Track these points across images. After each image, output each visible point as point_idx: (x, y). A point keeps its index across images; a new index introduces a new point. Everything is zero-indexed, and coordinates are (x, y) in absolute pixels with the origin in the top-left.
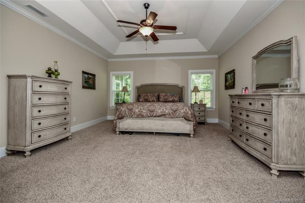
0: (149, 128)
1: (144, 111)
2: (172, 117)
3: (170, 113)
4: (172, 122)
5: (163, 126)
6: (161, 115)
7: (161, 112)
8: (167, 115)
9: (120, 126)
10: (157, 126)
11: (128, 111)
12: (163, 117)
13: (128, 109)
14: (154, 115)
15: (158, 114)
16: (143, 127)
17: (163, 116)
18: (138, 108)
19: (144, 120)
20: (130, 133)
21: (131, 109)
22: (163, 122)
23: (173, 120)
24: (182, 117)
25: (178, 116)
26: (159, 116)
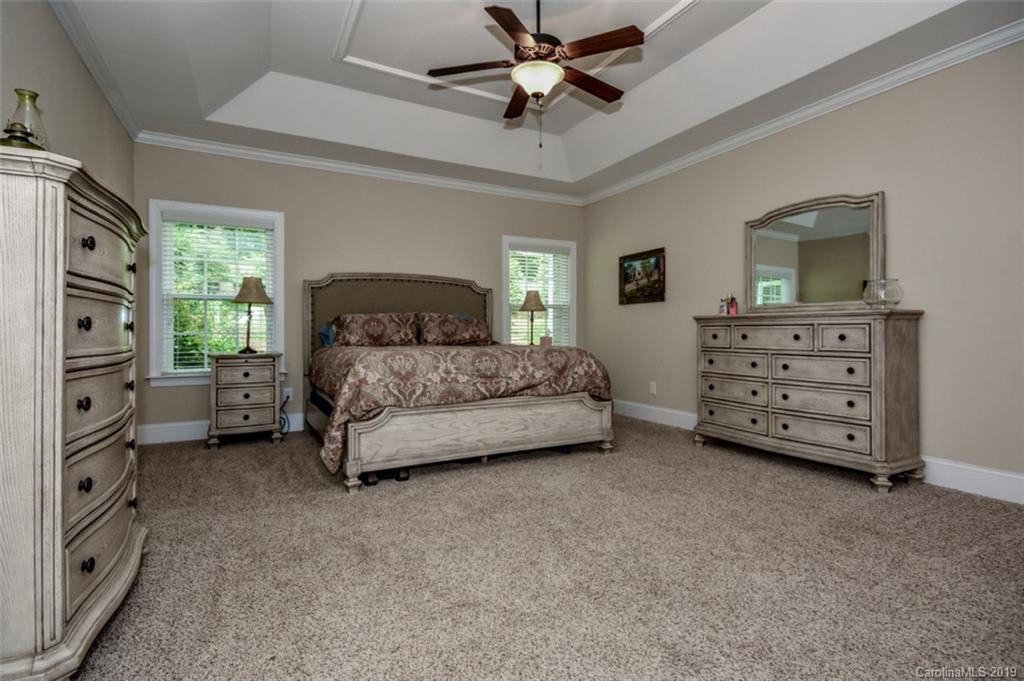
0: (480, 441)
1: (462, 379)
2: (556, 390)
3: (549, 379)
4: (553, 409)
5: (526, 428)
6: (523, 389)
7: (522, 377)
8: (539, 387)
9: (363, 449)
10: (507, 429)
11: (398, 381)
12: (527, 395)
13: (397, 374)
14: (502, 389)
15: (513, 386)
16: (457, 440)
17: (529, 391)
18: (438, 367)
19: (460, 414)
20: (402, 475)
21: (408, 373)
22: (526, 413)
23: (555, 404)
24: (583, 391)
25: (572, 386)
26: (514, 394)
